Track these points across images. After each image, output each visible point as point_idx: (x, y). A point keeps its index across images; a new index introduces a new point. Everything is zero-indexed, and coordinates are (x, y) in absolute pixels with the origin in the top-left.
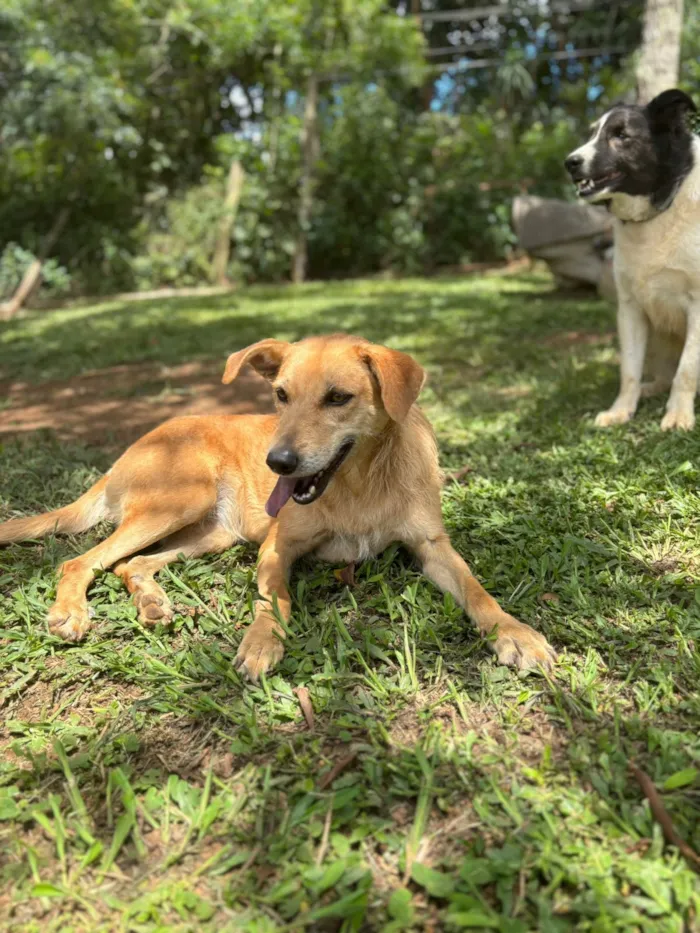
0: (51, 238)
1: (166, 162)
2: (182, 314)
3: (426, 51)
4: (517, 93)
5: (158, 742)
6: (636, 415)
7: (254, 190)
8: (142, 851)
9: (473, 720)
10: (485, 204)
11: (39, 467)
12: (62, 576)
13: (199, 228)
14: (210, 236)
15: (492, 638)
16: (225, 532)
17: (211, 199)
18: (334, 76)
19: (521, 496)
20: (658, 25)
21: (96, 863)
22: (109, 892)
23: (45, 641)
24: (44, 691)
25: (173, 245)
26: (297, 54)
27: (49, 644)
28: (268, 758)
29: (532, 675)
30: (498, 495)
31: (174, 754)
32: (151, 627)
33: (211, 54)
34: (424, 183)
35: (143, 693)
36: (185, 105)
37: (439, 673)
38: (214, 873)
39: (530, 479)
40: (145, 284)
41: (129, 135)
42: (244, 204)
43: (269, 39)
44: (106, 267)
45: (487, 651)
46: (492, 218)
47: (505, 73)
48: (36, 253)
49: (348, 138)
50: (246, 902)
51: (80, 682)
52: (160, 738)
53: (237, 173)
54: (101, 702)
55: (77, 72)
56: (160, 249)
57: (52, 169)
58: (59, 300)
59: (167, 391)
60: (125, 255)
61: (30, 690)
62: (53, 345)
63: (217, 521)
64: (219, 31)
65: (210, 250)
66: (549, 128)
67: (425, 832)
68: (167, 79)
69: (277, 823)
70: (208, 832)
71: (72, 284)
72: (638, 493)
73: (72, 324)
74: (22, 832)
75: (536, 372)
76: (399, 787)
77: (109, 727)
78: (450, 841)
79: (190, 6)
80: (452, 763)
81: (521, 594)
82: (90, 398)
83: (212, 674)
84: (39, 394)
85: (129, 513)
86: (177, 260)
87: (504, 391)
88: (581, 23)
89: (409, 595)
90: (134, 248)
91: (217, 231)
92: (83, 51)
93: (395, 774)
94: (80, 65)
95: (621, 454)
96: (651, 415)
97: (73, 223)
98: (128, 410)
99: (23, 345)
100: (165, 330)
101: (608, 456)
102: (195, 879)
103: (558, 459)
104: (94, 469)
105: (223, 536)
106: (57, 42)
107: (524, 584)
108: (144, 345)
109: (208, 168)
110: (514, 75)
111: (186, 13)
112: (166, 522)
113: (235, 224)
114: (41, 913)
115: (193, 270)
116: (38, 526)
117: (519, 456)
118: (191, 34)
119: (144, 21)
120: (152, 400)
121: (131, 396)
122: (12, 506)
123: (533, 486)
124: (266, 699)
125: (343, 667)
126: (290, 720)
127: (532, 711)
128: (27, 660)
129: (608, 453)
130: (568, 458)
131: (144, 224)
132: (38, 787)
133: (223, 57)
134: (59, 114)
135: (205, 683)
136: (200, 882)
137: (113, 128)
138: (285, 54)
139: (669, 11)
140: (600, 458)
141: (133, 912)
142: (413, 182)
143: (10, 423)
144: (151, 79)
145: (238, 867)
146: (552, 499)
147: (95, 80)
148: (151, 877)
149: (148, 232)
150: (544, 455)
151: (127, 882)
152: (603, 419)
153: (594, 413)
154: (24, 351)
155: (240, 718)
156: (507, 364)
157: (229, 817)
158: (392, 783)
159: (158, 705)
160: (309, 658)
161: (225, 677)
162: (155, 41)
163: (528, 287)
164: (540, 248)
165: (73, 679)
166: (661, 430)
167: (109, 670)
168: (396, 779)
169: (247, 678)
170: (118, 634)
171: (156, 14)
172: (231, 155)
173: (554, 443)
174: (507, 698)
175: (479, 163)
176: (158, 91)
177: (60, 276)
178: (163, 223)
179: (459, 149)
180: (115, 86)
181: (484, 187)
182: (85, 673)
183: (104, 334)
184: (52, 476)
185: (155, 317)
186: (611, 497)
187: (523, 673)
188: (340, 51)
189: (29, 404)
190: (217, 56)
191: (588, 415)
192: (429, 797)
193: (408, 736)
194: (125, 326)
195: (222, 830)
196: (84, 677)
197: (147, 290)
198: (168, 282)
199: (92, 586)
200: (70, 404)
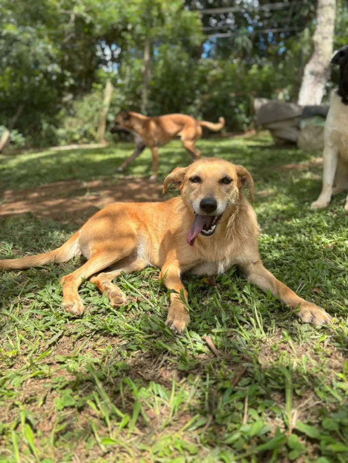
0: (14, 119)
1: (72, 81)
2: (87, 156)
3: (201, 29)
4: (244, 50)
5: (135, 366)
6: (330, 203)
7: (119, 96)
8: (147, 419)
9: (298, 350)
10: (233, 103)
11: (33, 230)
12: (64, 283)
13: (90, 114)
14: (96, 118)
15: (298, 310)
16: (142, 261)
17: (96, 100)
18: (156, 40)
19: (285, 242)
20: (323, 15)
21: (126, 427)
22: (136, 441)
23: (64, 316)
24: (68, 341)
25: (77, 123)
26: (139, 29)
27: (65, 317)
28: (198, 371)
29: (323, 328)
30: (273, 242)
31: (145, 371)
32: (118, 308)
33: (95, 28)
34: (203, 93)
35: (121, 341)
36: (82, 53)
37: (274, 328)
38: (191, 429)
39: (286, 234)
40: (63, 142)
41: (55, 68)
42: (113, 103)
43: (125, 21)
44: (43, 134)
45: (296, 317)
46: (237, 110)
47: (239, 40)
48: (7, 126)
49: (164, 71)
50: (214, 444)
51: (86, 336)
52: (136, 364)
53: (109, 87)
54: (100, 346)
55: (29, 36)
56: (70, 125)
57: (14, 84)
58: (19, 150)
59: (88, 194)
60: (52, 127)
61: (61, 340)
62: (23, 172)
63: (137, 255)
64: (99, 16)
65: (96, 125)
66: (260, 67)
67: (293, 407)
68: (73, 40)
69: (216, 404)
70: (179, 410)
71: (26, 142)
72: (345, 240)
73: (31, 161)
74: (77, 413)
75: (276, 183)
76: (274, 384)
77: (109, 358)
78: (307, 410)
79: (85, 4)
80: (297, 372)
81: (301, 289)
82: (48, 197)
83: (157, 330)
84: (21, 195)
85: (95, 251)
86: (80, 130)
87: (260, 193)
88: (275, 16)
89: (246, 290)
90: (57, 124)
91: (99, 116)
92: (31, 26)
93: (269, 377)
94: (29, 32)
95: (328, 222)
96: (339, 203)
97: (26, 112)
98: (69, 203)
99: (7, 172)
100: (81, 165)
101: (322, 223)
102: (182, 433)
103: (296, 225)
104: (63, 231)
105: (140, 263)
106: (18, 20)
107: (302, 285)
108: (70, 171)
109: (94, 85)
110: (243, 41)
111: (83, 8)
112: (115, 256)
113: (109, 112)
114: (102, 454)
115: (88, 136)
116: (42, 259)
117: (277, 223)
118: (85, 18)
119: (62, 11)
120: (81, 198)
121: (70, 196)
122: (24, 250)
123: (289, 238)
124: (188, 342)
125: (225, 326)
126: (203, 353)
127: (328, 346)
128: (56, 325)
129: (322, 222)
130: (301, 224)
131: (62, 112)
132: (81, 389)
133: (101, 30)
134: (19, 57)
135: (154, 335)
136: (185, 435)
137: (47, 64)
138: (133, 29)
139: (329, 9)
140: (318, 224)
141: (155, 451)
142: (197, 92)
143: (8, 210)
144: (66, 40)
145: (202, 426)
146: (300, 243)
147: (37, 40)
148: (157, 433)
149: (63, 117)
150: (289, 223)
151: (144, 436)
152: (315, 205)
153: (310, 202)
154: (9, 175)
155: (177, 352)
156: (259, 180)
157: (188, 401)
158: (269, 382)
159: (132, 347)
160: (204, 322)
161: (164, 331)
162: (67, 22)
163: (258, 143)
164: (267, 124)
165: (82, 335)
166: (345, 210)
167: (101, 330)
168: (270, 381)
169: (176, 332)
170: (99, 312)
171: (68, 8)
172: (106, 78)
173: (293, 217)
174: (313, 339)
175: (230, 83)
176: (68, 46)
177: (20, 139)
178: (72, 112)
179: (220, 76)
180: (48, 43)
181: (233, 95)
182: (87, 332)
183: (48, 166)
184: (41, 235)
185: (73, 158)
186: (331, 242)
187: (319, 327)
188: (159, 28)
189: (16, 201)
190: (98, 29)
191: (307, 203)
192: (291, 389)
193: (267, 359)
194: (58, 162)
195: (185, 408)
196: (87, 333)
197: (64, 145)
198: (75, 142)
199: (80, 288)
200: (38, 201)
